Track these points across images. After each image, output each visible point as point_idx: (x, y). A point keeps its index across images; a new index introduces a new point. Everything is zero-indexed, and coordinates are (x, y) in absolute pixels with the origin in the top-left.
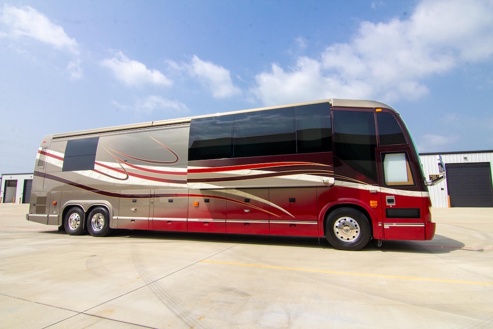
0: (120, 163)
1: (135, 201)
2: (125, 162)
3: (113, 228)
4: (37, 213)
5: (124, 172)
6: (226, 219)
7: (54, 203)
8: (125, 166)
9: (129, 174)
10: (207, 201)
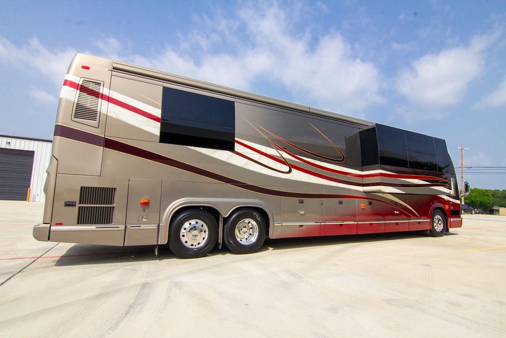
0: (277, 149)
1: (302, 202)
2: (284, 150)
3: (274, 238)
4: (79, 222)
5: (284, 162)
6: (385, 220)
7: (143, 200)
8: (286, 156)
9: (292, 166)
10: (370, 203)
